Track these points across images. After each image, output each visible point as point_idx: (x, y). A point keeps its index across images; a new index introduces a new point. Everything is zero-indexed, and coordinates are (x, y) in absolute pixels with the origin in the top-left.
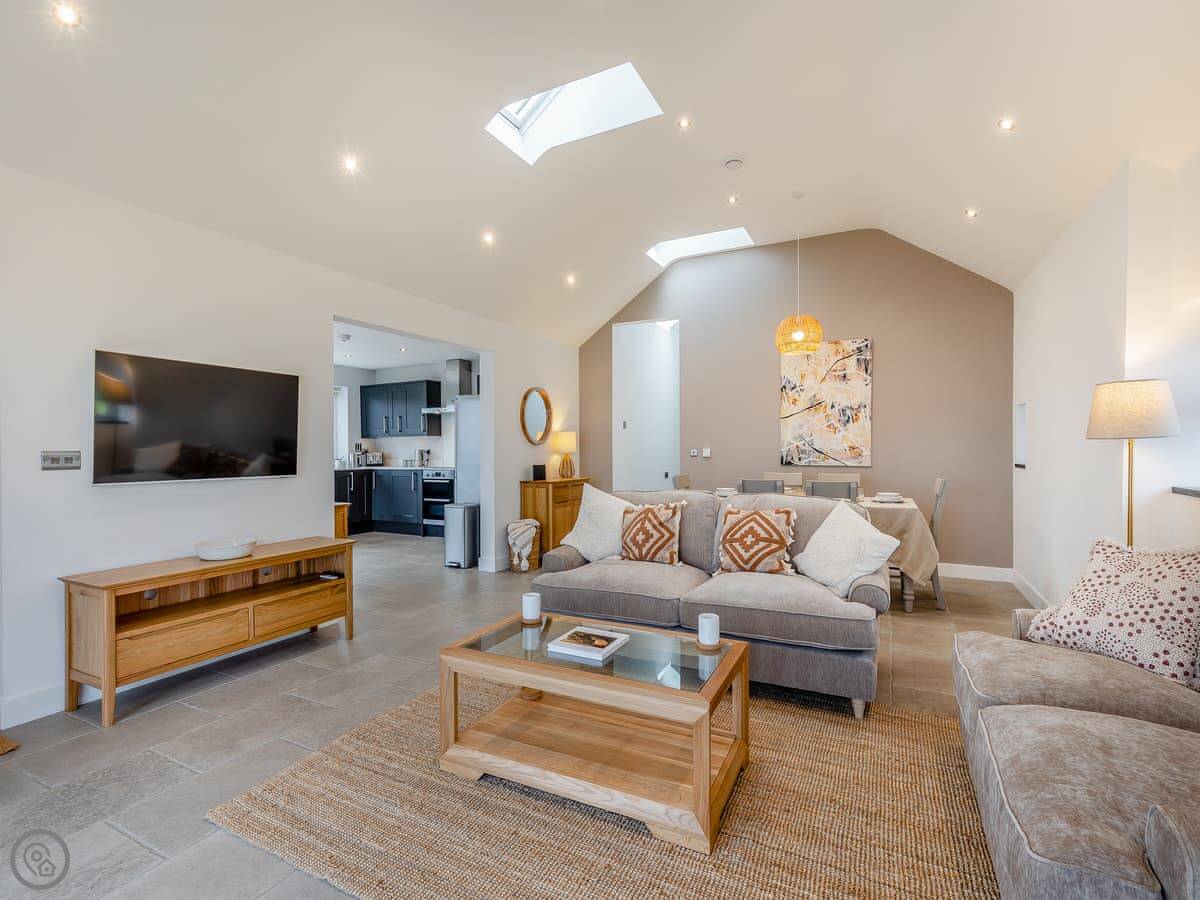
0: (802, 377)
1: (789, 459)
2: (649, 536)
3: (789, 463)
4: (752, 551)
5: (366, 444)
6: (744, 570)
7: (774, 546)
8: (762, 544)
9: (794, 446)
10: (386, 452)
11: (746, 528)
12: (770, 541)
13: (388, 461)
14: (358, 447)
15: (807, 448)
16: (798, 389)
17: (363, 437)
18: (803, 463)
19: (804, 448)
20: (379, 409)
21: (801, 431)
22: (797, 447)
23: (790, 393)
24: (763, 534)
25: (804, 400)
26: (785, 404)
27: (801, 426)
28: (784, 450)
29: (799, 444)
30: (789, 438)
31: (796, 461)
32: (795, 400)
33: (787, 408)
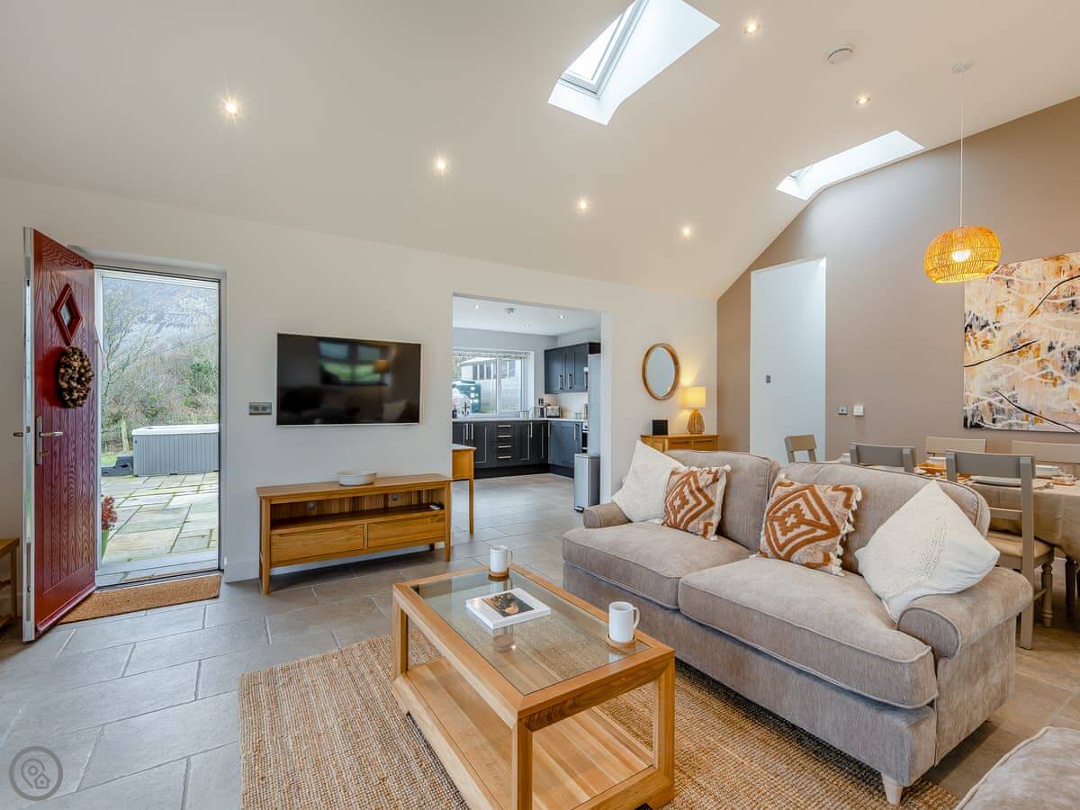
0: (999, 310)
1: (976, 420)
2: (684, 502)
3: (977, 426)
4: (790, 535)
5: (547, 399)
6: (779, 557)
7: (820, 532)
8: (804, 528)
9: (985, 402)
10: (564, 405)
11: (791, 505)
12: (815, 524)
13: (565, 414)
14: (541, 401)
15: (1006, 406)
16: (992, 327)
17: (546, 392)
18: (999, 426)
19: (1001, 406)
20: (558, 369)
21: (995, 384)
22: (990, 404)
23: (979, 334)
24: (809, 516)
25: (1000, 341)
26: (971, 349)
27: (996, 377)
28: (969, 408)
29: (992, 400)
30: (976, 390)
31: (988, 423)
32: (987, 342)
33: (973, 352)
